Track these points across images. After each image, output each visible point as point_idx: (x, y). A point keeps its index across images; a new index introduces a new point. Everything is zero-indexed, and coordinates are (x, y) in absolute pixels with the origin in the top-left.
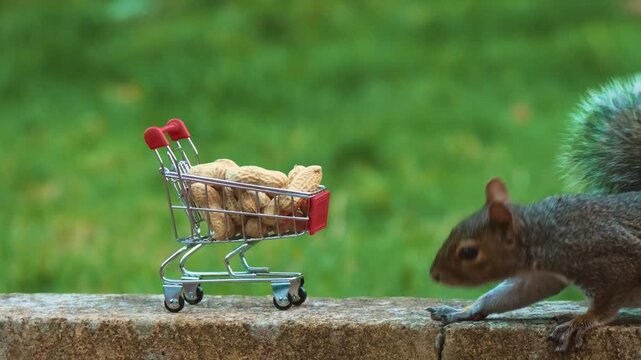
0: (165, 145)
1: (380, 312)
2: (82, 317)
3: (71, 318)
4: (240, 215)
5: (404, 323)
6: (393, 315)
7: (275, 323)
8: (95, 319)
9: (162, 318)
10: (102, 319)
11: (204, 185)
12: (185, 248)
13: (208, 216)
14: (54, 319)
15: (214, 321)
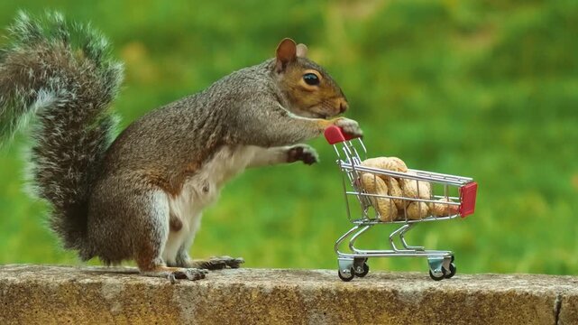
0: (342, 141)
1: (506, 283)
2: (257, 283)
3: (248, 284)
4: (403, 200)
5: (528, 291)
6: (517, 284)
7: (419, 289)
8: (269, 285)
9: (324, 284)
10: (275, 285)
11: (373, 176)
12: (357, 227)
13: (376, 201)
14: (234, 285)
15: (367, 287)
